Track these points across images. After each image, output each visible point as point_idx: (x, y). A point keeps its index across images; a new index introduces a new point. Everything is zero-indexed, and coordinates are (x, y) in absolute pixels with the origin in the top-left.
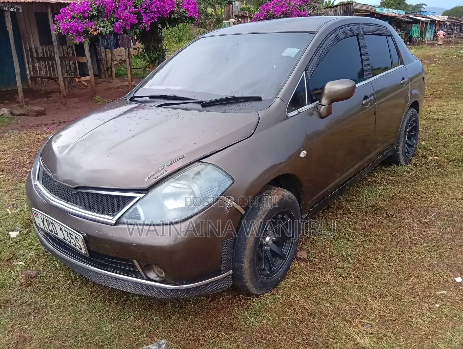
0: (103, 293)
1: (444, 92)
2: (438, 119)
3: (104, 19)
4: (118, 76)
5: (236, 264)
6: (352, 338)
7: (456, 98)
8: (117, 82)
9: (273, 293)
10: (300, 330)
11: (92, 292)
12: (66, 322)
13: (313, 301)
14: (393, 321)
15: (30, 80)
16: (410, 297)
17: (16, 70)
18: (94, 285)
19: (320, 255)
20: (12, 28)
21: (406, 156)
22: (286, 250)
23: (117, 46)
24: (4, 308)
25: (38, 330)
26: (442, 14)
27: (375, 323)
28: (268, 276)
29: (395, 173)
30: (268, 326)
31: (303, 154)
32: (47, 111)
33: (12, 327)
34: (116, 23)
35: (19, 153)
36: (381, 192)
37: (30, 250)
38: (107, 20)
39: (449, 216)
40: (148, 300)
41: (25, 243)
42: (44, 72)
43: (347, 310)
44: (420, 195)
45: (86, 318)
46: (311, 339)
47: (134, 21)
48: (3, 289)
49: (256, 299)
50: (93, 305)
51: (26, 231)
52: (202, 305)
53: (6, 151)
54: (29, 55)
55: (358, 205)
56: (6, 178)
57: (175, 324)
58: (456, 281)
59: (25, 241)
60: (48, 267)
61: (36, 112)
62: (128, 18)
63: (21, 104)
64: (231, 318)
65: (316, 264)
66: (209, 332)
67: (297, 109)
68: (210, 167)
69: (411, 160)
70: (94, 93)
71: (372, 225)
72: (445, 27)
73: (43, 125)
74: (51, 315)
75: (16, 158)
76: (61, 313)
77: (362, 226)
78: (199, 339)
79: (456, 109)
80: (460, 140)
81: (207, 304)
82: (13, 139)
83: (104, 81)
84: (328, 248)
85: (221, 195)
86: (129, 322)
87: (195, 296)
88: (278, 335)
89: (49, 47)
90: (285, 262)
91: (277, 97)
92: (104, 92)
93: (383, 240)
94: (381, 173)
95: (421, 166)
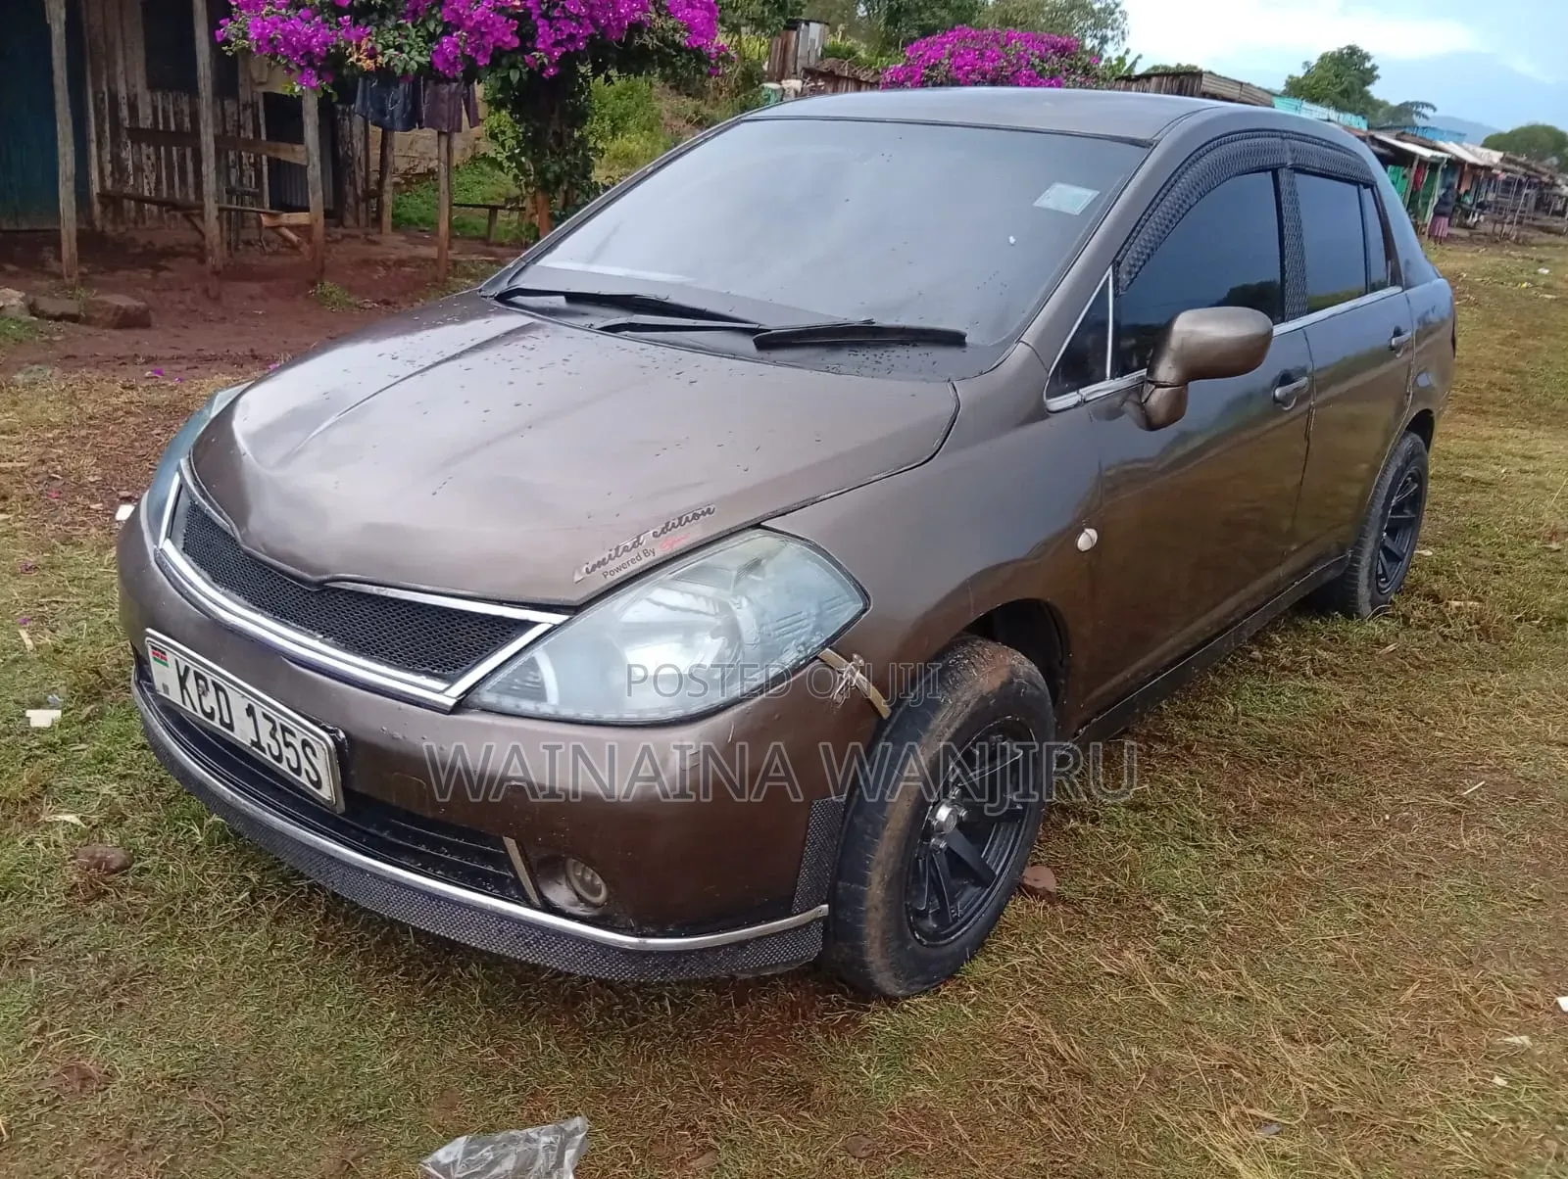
0: (361, 946)
1: (1491, 396)
2: (1474, 481)
3: (402, 21)
4: (400, 224)
5: (840, 884)
6: (1218, 1164)
7: (1531, 419)
8: (393, 245)
9: (946, 996)
10: (1042, 1125)
11: (321, 937)
12: (230, 1033)
13: (1082, 1034)
14: (1352, 1121)
15: (101, 203)
16: (1407, 1047)
17: (61, 162)
18: (326, 916)
19: (1099, 884)
20: (63, 16)
21: (1379, 590)
22: (997, 857)
23: (412, 120)
24: (11, 964)
25: (131, 1053)
26: (1482, 142)
27: (1293, 1123)
28: (934, 936)
29: (1336, 641)
30: (930, 1104)
31: (1086, 540)
32: (153, 315)
33: (42, 1030)
34: (445, 40)
35: (61, 446)
36: (1294, 698)
37: (98, 776)
38: (414, 27)
39: (1528, 795)
40: (518, 984)
41: (83, 750)
42: (148, 183)
43: (1198, 1074)
44: (1426, 719)
45: (303, 1023)
46: (1080, 1158)
47: (506, 39)
48: (8, 901)
49: (885, 1012)
50: (324, 984)
51: (87, 710)
52: (702, 1016)
53: (18, 433)
54: (103, 121)
55: (1221, 732)
56: (18, 525)
57: (612, 1070)
58: (1560, 1008)
59: (83, 746)
60: (166, 841)
61: (115, 314)
62: (487, 26)
63: (67, 281)
64: (804, 1065)
65: (1087, 914)
66: (727, 1108)
67: (1076, 389)
68: (794, 547)
69: (1392, 602)
70: (318, 272)
71: (1269, 802)
72: (1489, 185)
73: (141, 360)
74: (176, 1006)
75: (53, 460)
76: (213, 1002)
77: (1236, 802)
78: (695, 1127)
79: (1533, 453)
80: (1549, 556)
81: (720, 1011)
82: (40, 395)
83: (349, 236)
84: (1124, 864)
85: (823, 647)
86: (450, 1052)
87: (678, 984)
88: (966, 1136)
89: (175, 100)
90: (989, 894)
91: (1019, 341)
92: (349, 272)
93: (1312, 853)
94: (1291, 636)
95: (1425, 627)
